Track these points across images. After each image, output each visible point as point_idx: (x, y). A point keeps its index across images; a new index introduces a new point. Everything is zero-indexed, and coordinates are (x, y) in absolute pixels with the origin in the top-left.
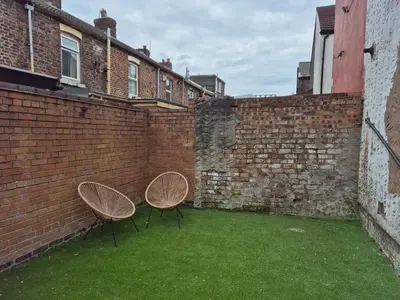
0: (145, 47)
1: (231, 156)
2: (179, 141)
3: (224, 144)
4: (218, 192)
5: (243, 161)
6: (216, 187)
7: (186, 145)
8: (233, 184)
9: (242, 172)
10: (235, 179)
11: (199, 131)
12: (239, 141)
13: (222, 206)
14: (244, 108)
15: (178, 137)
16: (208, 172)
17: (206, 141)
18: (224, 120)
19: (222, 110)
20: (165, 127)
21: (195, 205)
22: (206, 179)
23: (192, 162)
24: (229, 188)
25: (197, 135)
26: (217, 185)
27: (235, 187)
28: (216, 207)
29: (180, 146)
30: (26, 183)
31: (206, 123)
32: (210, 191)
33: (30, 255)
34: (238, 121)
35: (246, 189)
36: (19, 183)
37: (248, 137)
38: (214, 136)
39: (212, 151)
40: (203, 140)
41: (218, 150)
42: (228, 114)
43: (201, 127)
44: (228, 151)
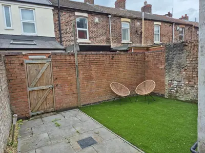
0: (169, 12)
1: (184, 72)
2: (158, 66)
3: (180, 66)
4: (177, 91)
5: (190, 76)
6: (175, 89)
7: (161, 67)
8: (185, 88)
9: (190, 81)
10: (186, 85)
11: (167, 60)
12: (188, 65)
13: (179, 99)
14: (191, 47)
15: (157, 64)
16: (171, 81)
17: (170, 65)
18: (179, 54)
19: (179, 49)
20: (151, 59)
21: (166, 97)
22: (170, 84)
23: (163, 76)
24: (183, 90)
25: (166, 62)
26: (176, 87)
27: (186, 89)
28: (176, 99)
29: (158, 68)
30: (95, 81)
31: (170, 56)
32: (173, 91)
33: (96, 103)
34: (188, 54)
35: (192, 91)
36: (93, 81)
37: (194, 62)
38: (174, 62)
39: (173, 70)
40: (168, 65)
41: (176, 70)
42: (182, 50)
43: (168, 58)
44: (182, 70)
